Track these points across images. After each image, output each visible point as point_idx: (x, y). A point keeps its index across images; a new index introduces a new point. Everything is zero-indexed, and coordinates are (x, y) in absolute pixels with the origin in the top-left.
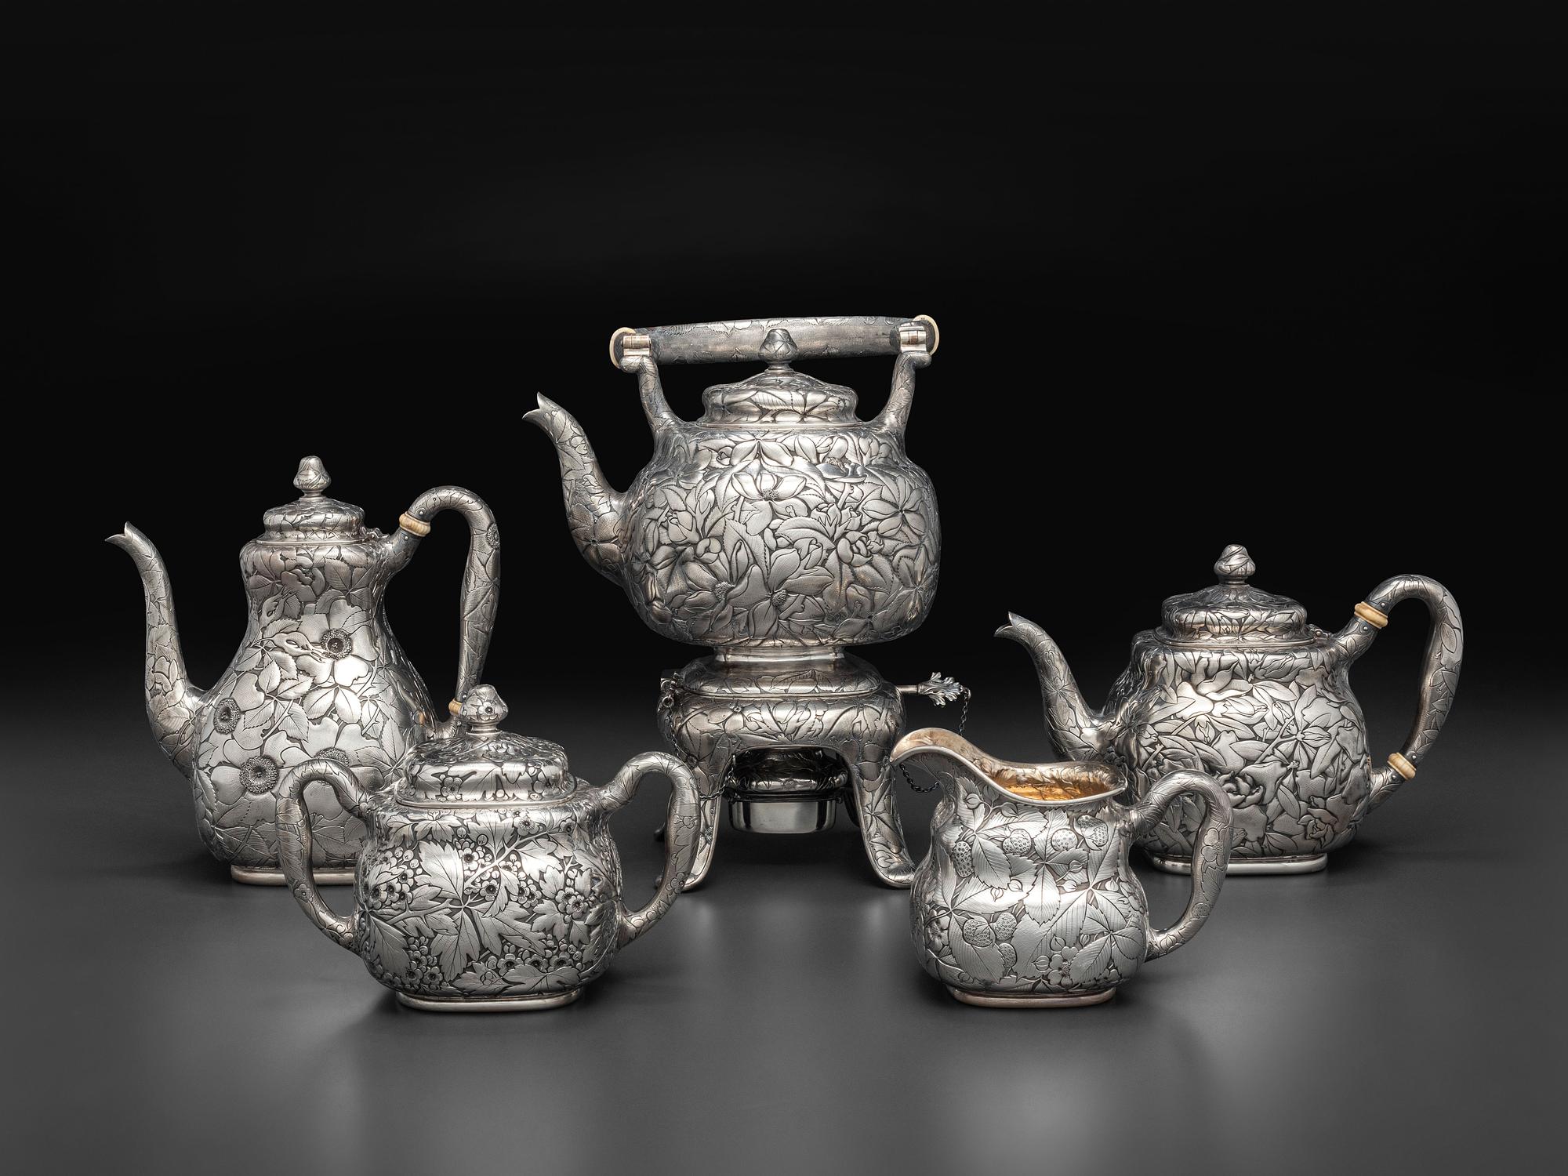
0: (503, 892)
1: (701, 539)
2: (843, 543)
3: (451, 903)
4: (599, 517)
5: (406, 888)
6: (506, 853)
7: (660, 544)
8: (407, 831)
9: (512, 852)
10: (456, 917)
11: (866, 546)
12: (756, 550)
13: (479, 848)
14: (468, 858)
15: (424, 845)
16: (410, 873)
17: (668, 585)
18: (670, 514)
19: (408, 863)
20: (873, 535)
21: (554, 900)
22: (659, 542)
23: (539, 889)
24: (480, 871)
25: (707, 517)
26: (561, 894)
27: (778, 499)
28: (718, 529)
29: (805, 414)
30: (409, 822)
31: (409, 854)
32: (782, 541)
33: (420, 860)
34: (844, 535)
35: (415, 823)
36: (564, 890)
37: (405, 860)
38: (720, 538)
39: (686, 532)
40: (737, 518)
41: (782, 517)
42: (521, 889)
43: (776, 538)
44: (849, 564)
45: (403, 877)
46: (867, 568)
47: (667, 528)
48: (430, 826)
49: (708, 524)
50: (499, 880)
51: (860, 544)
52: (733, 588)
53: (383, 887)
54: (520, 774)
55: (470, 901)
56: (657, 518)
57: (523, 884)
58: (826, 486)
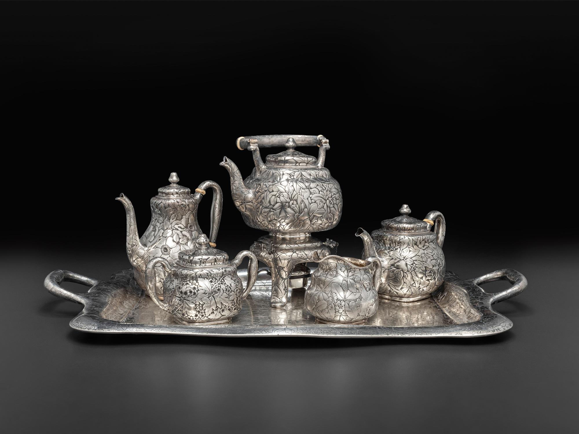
0: (222, 290)
1: (291, 201)
2: (328, 201)
3: (208, 294)
4: (246, 195)
5: (196, 291)
6: (221, 280)
7: (277, 203)
8: (194, 275)
9: (222, 279)
10: (210, 298)
11: (333, 202)
12: (306, 204)
13: (214, 279)
14: (211, 282)
15: (199, 279)
16: (196, 287)
17: (280, 215)
18: (280, 193)
19: (195, 284)
20: (334, 198)
21: (234, 291)
22: (276, 202)
23: (231, 289)
24: (215, 285)
25: (292, 194)
26: (236, 290)
27: (311, 188)
28: (295, 198)
29: (307, 163)
30: (194, 273)
31: (195, 281)
32: (313, 201)
33: (198, 283)
34: (328, 199)
35: (196, 273)
36: (236, 289)
37: (194, 283)
38: (296, 200)
39: (286, 199)
40: (301, 194)
41: (312, 194)
42: (226, 289)
43: (311, 200)
44: (329, 207)
45: (194, 288)
46: (333, 208)
47: (279, 198)
48: (200, 273)
49: (293, 196)
50: (220, 287)
51: (331, 201)
52: (300, 215)
53: (188, 291)
54: (221, 258)
55: (213, 293)
56: (275, 195)
57: (227, 288)
58: (322, 184)
